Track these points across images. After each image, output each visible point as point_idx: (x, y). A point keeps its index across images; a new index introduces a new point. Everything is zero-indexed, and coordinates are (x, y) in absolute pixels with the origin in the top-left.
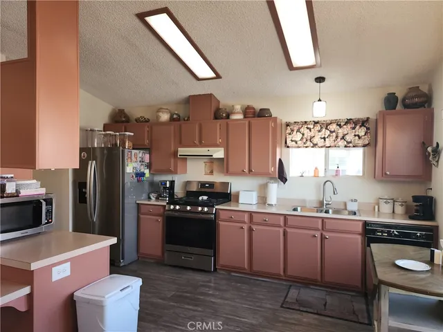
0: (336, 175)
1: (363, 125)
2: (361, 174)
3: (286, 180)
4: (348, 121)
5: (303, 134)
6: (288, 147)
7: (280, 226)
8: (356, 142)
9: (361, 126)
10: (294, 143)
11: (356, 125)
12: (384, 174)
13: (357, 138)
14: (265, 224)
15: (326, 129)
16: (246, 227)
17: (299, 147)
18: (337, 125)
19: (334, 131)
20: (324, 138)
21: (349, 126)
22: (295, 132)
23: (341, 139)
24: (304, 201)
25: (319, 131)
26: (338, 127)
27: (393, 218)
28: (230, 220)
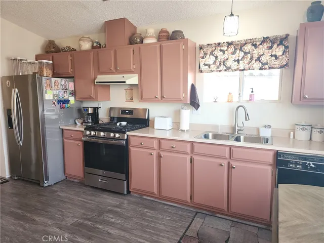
0: (250, 100)
1: (281, 43)
2: (277, 98)
3: (199, 106)
4: (265, 40)
5: (216, 57)
6: (201, 72)
7: (187, 154)
8: (273, 63)
9: (278, 45)
10: (207, 67)
11: (273, 43)
12: (302, 98)
13: (273, 58)
14: (172, 150)
15: (241, 50)
16: (155, 153)
17: (212, 71)
18: (253, 45)
19: (249, 53)
20: (238, 61)
21: (266, 45)
22: (208, 56)
23: (256, 60)
24: (216, 127)
25: (233, 53)
26: (253, 47)
27: (310, 149)
28: (140, 146)
